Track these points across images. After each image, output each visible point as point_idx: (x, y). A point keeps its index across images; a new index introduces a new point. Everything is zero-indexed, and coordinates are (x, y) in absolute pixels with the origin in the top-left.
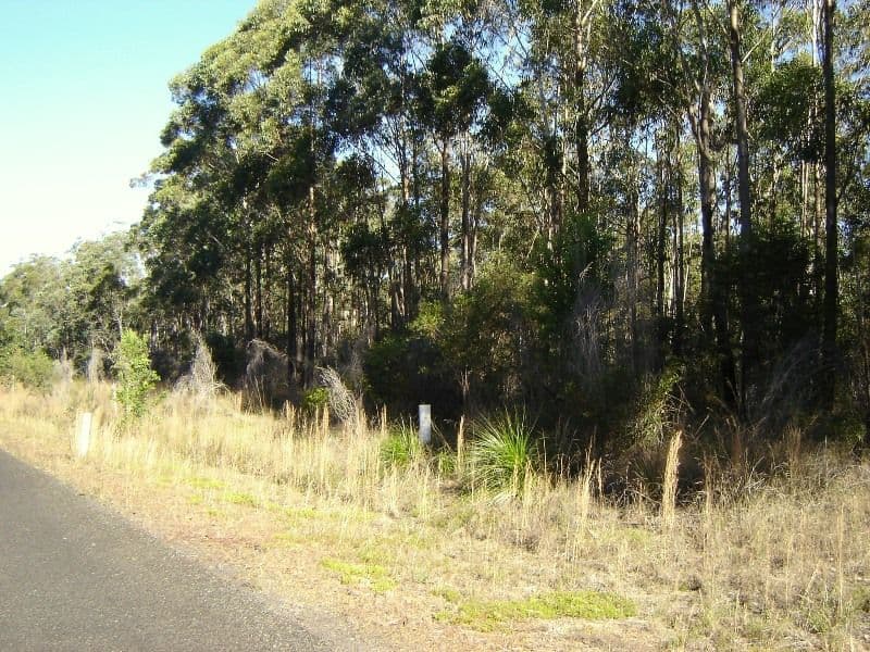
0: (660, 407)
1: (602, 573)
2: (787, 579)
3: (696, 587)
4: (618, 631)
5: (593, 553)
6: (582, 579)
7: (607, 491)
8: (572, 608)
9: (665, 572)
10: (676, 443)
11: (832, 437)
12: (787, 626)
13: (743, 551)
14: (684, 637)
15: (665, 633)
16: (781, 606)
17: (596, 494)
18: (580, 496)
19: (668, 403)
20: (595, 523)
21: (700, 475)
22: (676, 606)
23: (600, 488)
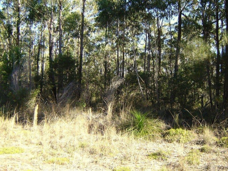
0: (34, 99)
1: (16, 142)
2: (63, 140)
3: (41, 144)
4: (19, 156)
5: (15, 137)
6: (11, 144)
7: (19, 121)
8: (7, 151)
9: (33, 141)
10: (37, 108)
11: (77, 106)
12: (62, 152)
13: (53, 135)
14: (36, 156)
15: (32, 156)
16: (61, 148)
17: (16, 122)
18: (11, 122)
19: (37, 98)
20: (15, 129)
21: (43, 116)
22: (35, 149)
23: (17, 120)
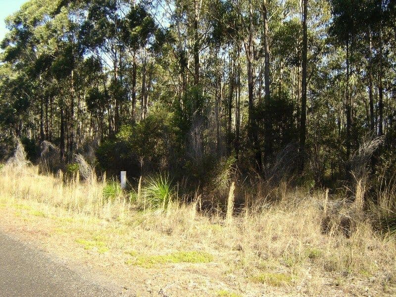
0: (227, 172)
1: (200, 244)
2: (278, 245)
3: (240, 249)
4: (205, 267)
5: (196, 236)
6: (191, 247)
7: (203, 209)
8: (186, 258)
9: (227, 243)
10: (233, 188)
11: (300, 185)
12: (277, 264)
13: (260, 234)
14: (233, 269)
15: (225, 268)
16: (274, 256)
17: (198, 210)
18: (191, 212)
19: (231, 170)
20: (198, 222)
21: (243, 201)
22: (231, 257)
23: (200, 207)
